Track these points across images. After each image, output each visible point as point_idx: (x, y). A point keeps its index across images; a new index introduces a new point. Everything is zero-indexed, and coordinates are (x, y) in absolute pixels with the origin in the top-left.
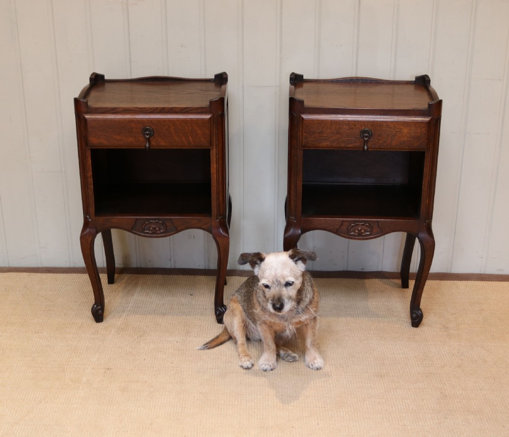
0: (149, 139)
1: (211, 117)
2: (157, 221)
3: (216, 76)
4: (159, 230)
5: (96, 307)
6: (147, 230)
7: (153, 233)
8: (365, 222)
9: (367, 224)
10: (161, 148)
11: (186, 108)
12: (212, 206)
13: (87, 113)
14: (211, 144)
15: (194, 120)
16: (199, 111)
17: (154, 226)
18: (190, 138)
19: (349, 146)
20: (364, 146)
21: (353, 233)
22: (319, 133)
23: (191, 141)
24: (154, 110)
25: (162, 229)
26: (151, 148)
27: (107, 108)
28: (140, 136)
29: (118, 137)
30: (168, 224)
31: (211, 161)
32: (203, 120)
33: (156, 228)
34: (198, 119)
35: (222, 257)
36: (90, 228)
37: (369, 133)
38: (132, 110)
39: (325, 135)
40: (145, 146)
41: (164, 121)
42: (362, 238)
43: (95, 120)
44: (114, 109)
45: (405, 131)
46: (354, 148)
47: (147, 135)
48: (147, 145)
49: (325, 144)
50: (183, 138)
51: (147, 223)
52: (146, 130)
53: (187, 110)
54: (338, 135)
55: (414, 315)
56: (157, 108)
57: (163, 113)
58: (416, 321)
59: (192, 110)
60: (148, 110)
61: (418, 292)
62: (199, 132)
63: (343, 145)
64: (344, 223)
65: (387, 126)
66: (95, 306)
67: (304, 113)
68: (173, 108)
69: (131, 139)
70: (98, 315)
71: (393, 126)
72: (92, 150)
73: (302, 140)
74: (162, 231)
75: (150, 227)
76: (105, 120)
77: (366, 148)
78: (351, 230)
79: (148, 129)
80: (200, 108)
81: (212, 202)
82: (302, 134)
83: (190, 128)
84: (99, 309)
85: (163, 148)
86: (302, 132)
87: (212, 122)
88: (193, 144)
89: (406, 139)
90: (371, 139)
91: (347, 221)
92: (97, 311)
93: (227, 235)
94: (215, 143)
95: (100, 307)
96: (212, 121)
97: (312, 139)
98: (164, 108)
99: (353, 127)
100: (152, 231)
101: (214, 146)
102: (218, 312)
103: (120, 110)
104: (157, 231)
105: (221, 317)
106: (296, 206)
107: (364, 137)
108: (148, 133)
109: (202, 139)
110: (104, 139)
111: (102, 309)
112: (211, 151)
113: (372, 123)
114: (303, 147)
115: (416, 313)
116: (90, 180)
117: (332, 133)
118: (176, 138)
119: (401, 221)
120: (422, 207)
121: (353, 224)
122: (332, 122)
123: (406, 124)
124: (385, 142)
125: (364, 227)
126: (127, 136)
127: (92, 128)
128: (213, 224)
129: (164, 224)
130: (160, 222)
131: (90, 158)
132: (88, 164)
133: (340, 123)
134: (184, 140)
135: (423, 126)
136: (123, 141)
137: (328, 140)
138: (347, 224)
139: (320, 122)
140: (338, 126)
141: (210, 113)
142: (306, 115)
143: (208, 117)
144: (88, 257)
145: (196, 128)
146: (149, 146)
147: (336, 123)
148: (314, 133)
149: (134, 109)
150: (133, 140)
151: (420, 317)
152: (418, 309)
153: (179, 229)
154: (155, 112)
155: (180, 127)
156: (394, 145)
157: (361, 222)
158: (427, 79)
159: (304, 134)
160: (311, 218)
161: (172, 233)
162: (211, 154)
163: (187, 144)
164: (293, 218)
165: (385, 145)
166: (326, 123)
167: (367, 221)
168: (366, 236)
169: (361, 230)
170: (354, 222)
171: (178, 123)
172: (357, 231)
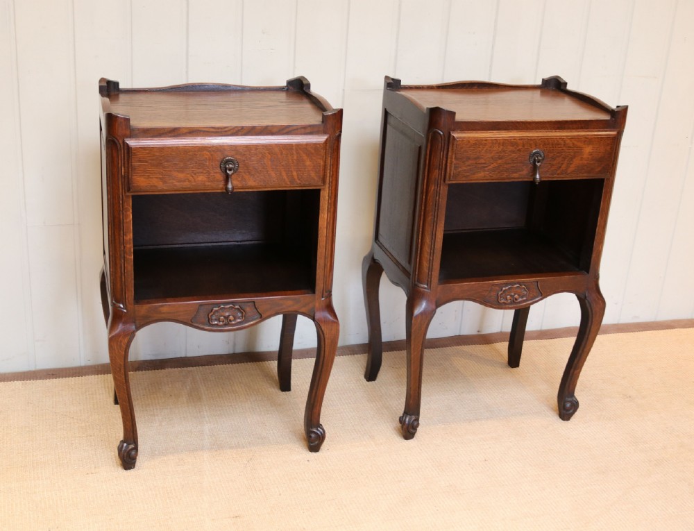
0: (231, 177)
1: (327, 139)
2: (231, 305)
3: (290, 82)
4: (234, 319)
5: (127, 447)
6: (216, 320)
7: (226, 325)
8: (521, 283)
9: (523, 286)
10: (247, 190)
11: (288, 126)
12: (317, 277)
13: (131, 137)
14: (324, 182)
15: (302, 145)
16: (309, 130)
17: (227, 314)
18: (295, 174)
19: (516, 175)
20: (535, 174)
21: (504, 301)
22: (475, 159)
23: (296, 177)
24: (239, 130)
25: (239, 318)
27: (164, 129)
28: (216, 173)
29: (181, 175)
30: (248, 309)
31: (321, 208)
32: (315, 145)
33: (228, 316)
34: (308, 144)
36: (125, 323)
37: (541, 156)
39: (483, 162)
40: (227, 189)
41: (256, 147)
42: (515, 306)
43: (144, 149)
44: (175, 129)
45: (587, 150)
46: (519, 178)
47: (230, 170)
48: (230, 187)
49: (481, 176)
50: (284, 173)
51: (215, 309)
52: (227, 162)
53: (291, 129)
54: (500, 161)
55: (568, 405)
56: (243, 128)
58: (571, 412)
59: (297, 129)
60: (229, 130)
61: (575, 372)
62: (308, 163)
63: (505, 175)
64: (494, 288)
65: (564, 145)
66: (125, 444)
67: (454, 130)
68: (267, 126)
69: (201, 178)
70: (128, 459)
71: (571, 145)
72: (133, 196)
73: (451, 170)
74: (239, 320)
75: (222, 316)
76: (162, 149)
77: (538, 176)
78: (503, 296)
79: (230, 161)
80: (310, 126)
81: (318, 271)
82: (451, 162)
83: (295, 158)
84: (132, 449)
85: (252, 190)
86: (452, 158)
89: (585, 162)
90: (544, 164)
91: (497, 285)
92: (129, 453)
93: (335, 320)
95: (131, 446)
96: (327, 145)
97: (465, 168)
98: (254, 128)
99: (520, 147)
100: (223, 321)
101: (327, 185)
102: (313, 435)
103: (185, 131)
104: (230, 321)
105: (317, 442)
106: (430, 269)
107: (535, 160)
108: (231, 166)
109: (313, 174)
110: (157, 178)
111: (136, 448)
112: (322, 193)
113: (545, 142)
114: (450, 180)
115: (569, 401)
116: (128, 246)
117: (492, 158)
118: (273, 174)
119: (567, 277)
120: (594, 255)
121: (504, 289)
122: (495, 141)
123: (588, 141)
124: (560, 167)
125: (518, 290)
126: (195, 174)
127: (140, 161)
128: (317, 305)
129: (241, 310)
130: (237, 307)
131: (131, 211)
132: (128, 220)
133: (505, 142)
134: (285, 177)
135: (609, 142)
136: (190, 181)
137: (486, 169)
138: (497, 288)
139: (479, 142)
140: (501, 147)
141: (325, 133)
142: (458, 133)
143: (322, 139)
144: (120, 369)
145: (305, 157)
146: (233, 188)
147: (499, 143)
148: (469, 158)
149: (206, 130)
150: (205, 179)
151: (575, 406)
152: (572, 394)
153: (264, 316)
154: (240, 133)
155: (279, 156)
156: (571, 171)
157: (515, 284)
158: (562, 81)
159: (454, 160)
160: (451, 285)
161: (254, 322)
162: (322, 198)
163: (288, 184)
164: (426, 286)
165: (559, 171)
166: (485, 144)
167: (523, 282)
168: (520, 302)
169: (515, 295)
170: (507, 284)
171: (277, 149)
172: (509, 296)
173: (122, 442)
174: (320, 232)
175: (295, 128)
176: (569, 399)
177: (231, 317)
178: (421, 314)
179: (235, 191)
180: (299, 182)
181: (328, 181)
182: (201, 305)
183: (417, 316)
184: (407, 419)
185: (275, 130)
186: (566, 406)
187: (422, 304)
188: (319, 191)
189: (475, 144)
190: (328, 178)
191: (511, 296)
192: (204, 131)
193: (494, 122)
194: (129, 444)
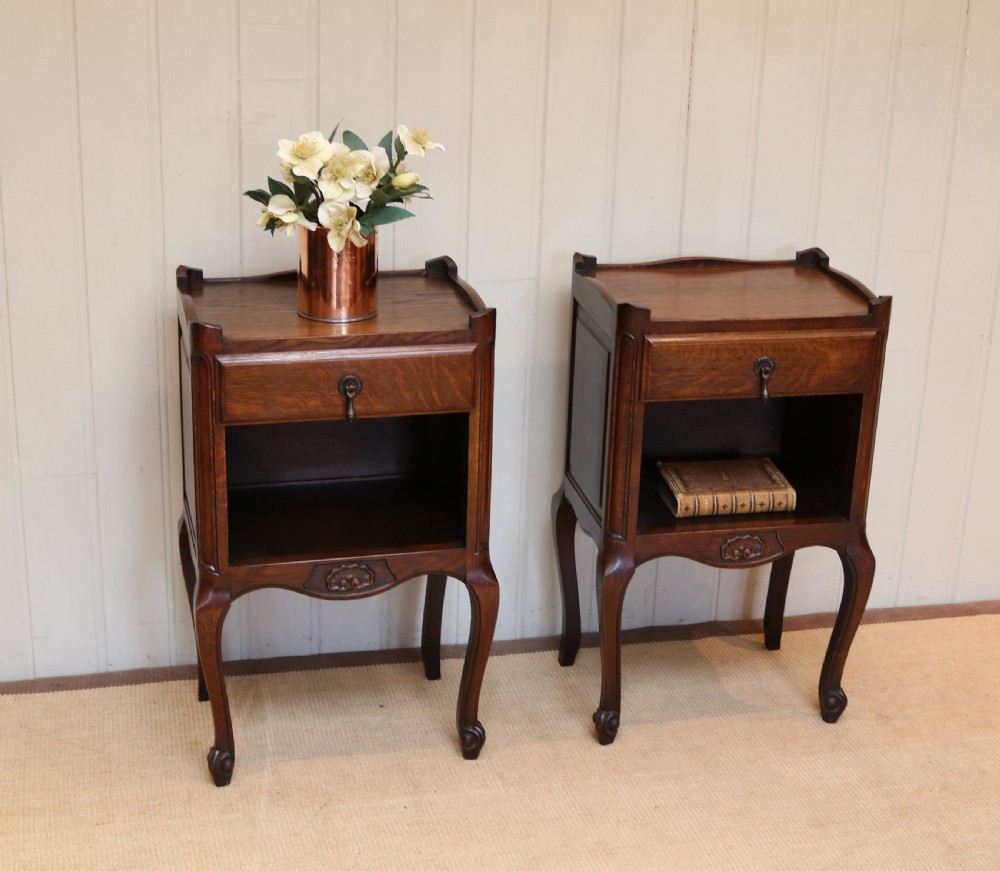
0: (352, 400)
1: (475, 350)
2: (356, 565)
3: (431, 265)
4: (360, 583)
5: (220, 756)
6: (336, 584)
7: (349, 591)
8: (752, 534)
9: (757, 538)
10: (375, 416)
11: (426, 333)
12: (468, 525)
13: (224, 352)
14: (473, 403)
15: (444, 357)
16: (452, 337)
17: (349, 577)
18: (435, 394)
19: (734, 391)
20: (762, 390)
21: (730, 556)
22: (679, 370)
23: (437, 399)
24: (361, 341)
25: (366, 581)
26: (356, 417)
29: (289, 400)
30: (377, 569)
31: (470, 436)
32: (461, 357)
33: (352, 579)
34: (451, 356)
36: (217, 590)
37: (770, 365)
39: (690, 373)
40: (347, 415)
41: (385, 361)
42: (746, 564)
43: (241, 367)
44: (279, 342)
45: (834, 356)
46: (740, 394)
47: (351, 391)
48: (351, 413)
49: (689, 392)
50: (421, 394)
51: (334, 570)
52: (348, 382)
53: (428, 337)
54: (713, 373)
56: (366, 337)
59: (437, 336)
60: (349, 341)
62: (452, 380)
63: (722, 391)
64: (715, 540)
65: (802, 350)
66: (217, 753)
67: (650, 333)
69: (315, 403)
70: (221, 771)
71: (811, 350)
72: (227, 429)
73: (647, 385)
74: (366, 585)
75: (343, 579)
76: (263, 368)
77: (765, 393)
78: (727, 550)
79: (351, 380)
80: (454, 332)
81: (469, 518)
82: (647, 374)
83: (435, 373)
84: (226, 758)
85: (380, 417)
86: (647, 370)
87: (477, 360)
89: (832, 373)
90: (774, 376)
91: (720, 534)
92: (222, 764)
95: (225, 755)
96: (477, 356)
97: (666, 383)
98: (381, 337)
99: (741, 355)
100: (345, 586)
101: (478, 407)
102: (468, 737)
103: (292, 343)
104: (355, 585)
105: (474, 746)
106: (626, 514)
107: (761, 372)
108: (352, 387)
109: (458, 395)
110: (257, 404)
111: (232, 758)
112: (471, 419)
113: (774, 347)
114: (646, 398)
115: (834, 696)
116: (221, 491)
117: (703, 368)
118: (407, 395)
119: (817, 526)
120: (855, 496)
121: (729, 541)
122: (704, 347)
123: (836, 345)
124: (798, 380)
125: (750, 543)
126: (306, 397)
127: (235, 383)
128: (469, 562)
129: (370, 570)
130: (363, 567)
131: (224, 446)
132: (220, 458)
133: (718, 348)
134: (423, 399)
135: (865, 346)
136: (299, 407)
137: (695, 383)
138: (720, 540)
139: (682, 349)
140: (714, 355)
141: (472, 341)
142: (655, 337)
143: (470, 349)
145: (447, 372)
146: (355, 415)
147: (711, 350)
148: (670, 370)
149: (319, 342)
150: (319, 404)
151: (842, 703)
152: (838, 687)
153: (399, 578)
154: (363, 344)
155: (415, 372)
156: (812, 383)
157: (745, 534)
158: (822, 256)
159: (650, 372)
160: (655, 535)
161: (386, 586)
162: (470, 423)
163: (427, 407)
164: (620, 537)
165: (797, 385)
166: (692, 351)
167: (756, 532)
168: (753, 559)
169: (745, 549)
170: (733, 535)
171: (411, 364)
172: (737, 551)
173: (213, 749)
174: (470, 467)
175: (434, 335)
176: (835, 693)
177: (356, 581)
178: (614, 573)
179: (358, 417)
180: (440, 404)
181: (478, 401)
182: (316, 565)
183: (610, 575)
184: (603, 717)
185: (408, 339)
186: (831, 704)
187: (615, 562)
188: (467, 415)
189: (679, 351)
190: (479, 398)
191: (740, 550)
192: (317, 343)
193: (703, 322)
194: (222, 752)
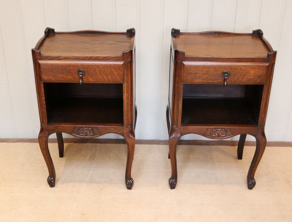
0: (82, 77)
1: (123, 63)
2: (88, 128)
4: (90, 134)
6: (82, 133)
7: (86, 136)
9: (224, 130)
10: (90, 83)
11: (107, 57)
12: (124, 119)
13: (40, 59)
15: (112, 65)
16: (116, 59)
17: (86, 131)
18: (110, 77)
19: (214, 82)
20: (224, 82)
21: (214, 135)
22: (195, 74)
23: (110, 79)
24: (85, 58)
26: (83, 83)
27: (54, 56)
28: (76, 75)
29: (61, 76)
30: (95, 130)
31: (124, 91)
32: (118, 65)
33: (87, 132)
34: (114, 65)
35: (130, 151)
37: (228, 74)
38: (70, 58)
39: (199, 75)
40: (79, 82)
41: (92, 65)
42: (220, 138)
43: (45, 65)
44: (58, 57)
45: (252, 72)
46: (217, 83)
47: (81, 74)
48: (81, 81)
49: (198, 81)
50: (105, 77)
51: (81, 129)
52: (80, 71)
53: (107, 58)
54: (207, 75)
55: (250, 183)
56: (87, 57)
57: (91, 60)
58: (251, 186)
59: (111, 58)
60: (81, 58)
61: (253, 169)
62: (115, 73)
63: (210, 81)
64: (209, 129)
65: (240, 69)
67: (184, 61)
68: (97, 57)
69: (70, 77)
71: (244, 69)
73: (183, 78)
74: (91, 134)
75: (84, 132)
76: (52, 65)
77: (226, 83)
78: (213, 133)
79: (81, 71)
80: (116, 57)
81: (124, 117)
83: (109, 70)
85: (91, 83)
87: (124, 67)
88: (112, 80)
89: (251, 77)
90: (229, 78)
91: (210, 128)
92: (51, 181)
93: (133, 138)
94: (126, 80)
96: (124, 65)
97: (190, 78)
98: (91, 57)
99: (217, 69)
100: (85, 134)
101: (126, 82)
102: (127, 183)
103: (62, 58)
106: (177, 120)
107: (224, 76)
109: (118, 78)
110: (51, 76)
111: (54, 179)
112: (123, 85)
113: (230, 67)
114: (183, 82)
115: (251, 182)
116: (43, 102)
117: (203, 74)
118: (100, 77)
119: (246, 128)
120: (259, 119)
121: (214, 130)
122: (204, 67)
123: (253, 68)
124: (238, 79)
125: (221, 131)
126: (67, 75)
127: (44, 69)
128: (125, 131)
129: (92, 130)
130: (90, 129)
131: (43, 88)
132: (42, 92)
135: (264, 69)
136: (65, 78)
137: (200, 78)
138: (210, 130)
140: (207, 69)
141: (123, 60)
142: (186, 62)
143: (121, 63)
144: (44, 149)
145: (113, 70)
147: (206, 67)
148: (191, 73)
149: (71, 57)
151: (254, 184)
152: (253, 179)
153: (102, 133)
154: (86, 59)
155: (102, 70)
157: (220, 129)
158: (261, 33)
159: (184, 74)
160: (187, 127)
161: (98, 136)
162: (124, 87)
163: (107, 81)
164: (176, 126)
165: (238, 81)
166: (199, 68)
167: (223, 128)
168: (222, 137)
169: (219, 133)
170: (215, 129)
171: (101, 67)
172: (216, 134)
173: (49, 177)
174: (124, 101)
175: (110, 58)
176: (252, 181)
178: (173, 138)
182: (75, 127)
183: (171, 138)
185: (101, 58)
187: (173, 134)
188: (122, 84)
189: (194, 67)
191: (218, 134)
193: (204, 58)
194: (51, 178)
